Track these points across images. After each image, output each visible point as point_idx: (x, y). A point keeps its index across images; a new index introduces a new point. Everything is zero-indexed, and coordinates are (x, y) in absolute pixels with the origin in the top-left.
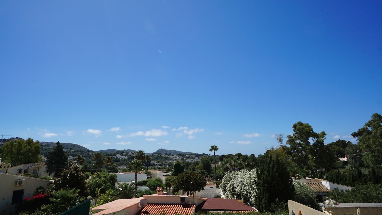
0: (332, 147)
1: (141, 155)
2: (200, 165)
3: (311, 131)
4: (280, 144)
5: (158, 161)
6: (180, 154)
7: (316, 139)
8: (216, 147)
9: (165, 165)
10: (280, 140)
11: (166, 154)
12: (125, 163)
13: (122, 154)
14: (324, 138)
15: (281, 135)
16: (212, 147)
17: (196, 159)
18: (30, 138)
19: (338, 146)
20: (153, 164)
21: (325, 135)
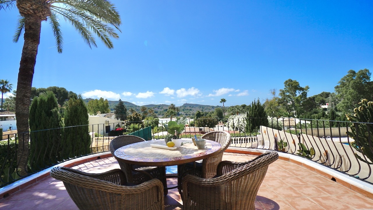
0: (317, 97)
1: (173, 107)
2: (215, 113)
3: (298, 86)
4: (273, 96)
5: (184, 112)
6: (200, 106)
7: (301, 92)
8: (225, 99)
9: (190, 114)
10: (274, 93)
11: (190, 107)
12: (162, 114)
13: (159, 108)
14: (307, 91)
15: (274, 90)
16: (222, 100)
17: (212, 110)
18: (101, 98)
19: (322, 97)
20: (181, 114)
21: (309, 88)
